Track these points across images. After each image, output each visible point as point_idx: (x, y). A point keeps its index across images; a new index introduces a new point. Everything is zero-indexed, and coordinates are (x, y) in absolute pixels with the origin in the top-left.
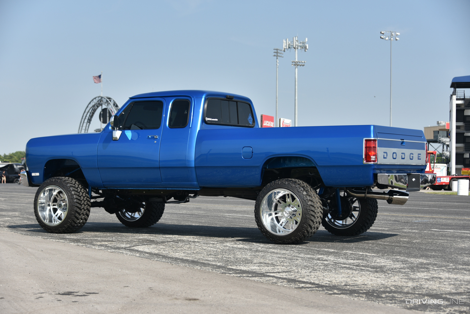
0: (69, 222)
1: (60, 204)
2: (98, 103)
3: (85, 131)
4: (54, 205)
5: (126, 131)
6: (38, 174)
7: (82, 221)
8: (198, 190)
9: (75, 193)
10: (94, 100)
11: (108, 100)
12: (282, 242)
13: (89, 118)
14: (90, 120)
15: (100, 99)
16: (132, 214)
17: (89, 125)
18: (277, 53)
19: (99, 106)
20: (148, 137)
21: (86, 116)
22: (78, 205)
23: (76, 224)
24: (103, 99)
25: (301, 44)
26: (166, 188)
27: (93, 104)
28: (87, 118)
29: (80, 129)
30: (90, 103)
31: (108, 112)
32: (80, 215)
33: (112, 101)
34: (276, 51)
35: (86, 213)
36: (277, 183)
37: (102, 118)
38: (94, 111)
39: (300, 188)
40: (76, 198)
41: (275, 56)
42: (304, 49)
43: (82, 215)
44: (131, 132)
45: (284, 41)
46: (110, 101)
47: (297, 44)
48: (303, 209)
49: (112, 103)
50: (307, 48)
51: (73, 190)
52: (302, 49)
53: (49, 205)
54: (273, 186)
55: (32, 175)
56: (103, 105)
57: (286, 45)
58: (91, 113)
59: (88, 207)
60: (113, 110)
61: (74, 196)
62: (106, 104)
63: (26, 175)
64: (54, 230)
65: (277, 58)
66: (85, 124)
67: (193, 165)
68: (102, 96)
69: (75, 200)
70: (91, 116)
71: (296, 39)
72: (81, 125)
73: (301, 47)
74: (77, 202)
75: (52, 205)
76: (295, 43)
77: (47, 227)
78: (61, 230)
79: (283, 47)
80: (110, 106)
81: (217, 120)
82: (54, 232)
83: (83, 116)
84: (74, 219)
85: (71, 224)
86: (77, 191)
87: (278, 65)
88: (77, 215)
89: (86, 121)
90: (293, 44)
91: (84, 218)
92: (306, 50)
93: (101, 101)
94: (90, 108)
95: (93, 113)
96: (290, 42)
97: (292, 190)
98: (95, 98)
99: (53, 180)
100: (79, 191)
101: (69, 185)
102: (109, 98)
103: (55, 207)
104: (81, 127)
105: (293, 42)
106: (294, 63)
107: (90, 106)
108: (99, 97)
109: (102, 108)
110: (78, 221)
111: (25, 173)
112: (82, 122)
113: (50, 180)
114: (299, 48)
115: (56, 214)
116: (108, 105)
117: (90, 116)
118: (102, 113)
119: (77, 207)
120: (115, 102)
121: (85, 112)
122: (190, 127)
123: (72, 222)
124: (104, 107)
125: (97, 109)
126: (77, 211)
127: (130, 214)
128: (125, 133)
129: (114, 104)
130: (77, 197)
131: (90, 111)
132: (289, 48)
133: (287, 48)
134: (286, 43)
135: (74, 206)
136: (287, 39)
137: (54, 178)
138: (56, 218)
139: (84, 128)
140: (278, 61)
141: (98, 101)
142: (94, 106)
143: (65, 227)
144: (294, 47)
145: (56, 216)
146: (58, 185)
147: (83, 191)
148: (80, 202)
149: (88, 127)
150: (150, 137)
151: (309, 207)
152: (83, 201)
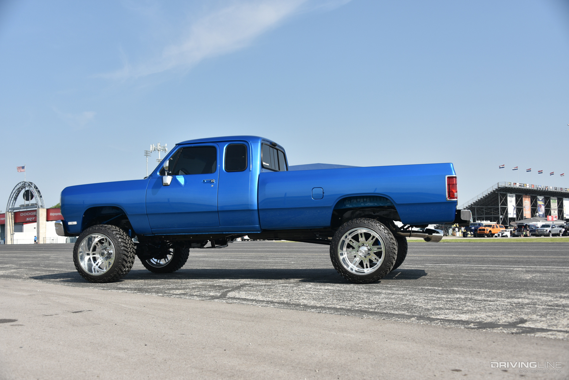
0: (116, 271)
1: (102, 253)
2: (22, 186)
3: (12, 206)
4: (93, 254)
5: (177, 176)
6: (75, 223)
7: (127, 269)
8: (259, 232)
9: (122, 241)
10: (19, 184)
11: (30, 184)
12: (363, 281)
13: (15, 197)
14: (16, 199)
15: (24, 184)
16: (157, 261)
17: (15, 202)
18: (147, 154)
19: (23, 188)
20: (204, 181)
21: (13, 196)
22: (126, 253)
23: (122, 272)
24: (26, 183)
25: (163, 148)
26: (223, 232)
27: (18, 187)
28: (14, 197)
29: (9, 205)
30: (16, 186)
31: (30, 192)
32: (126, 262)
33: (33, 184)
34: (146, 152)
35: (132, 261)
36: (355, 223)
37: (25, 197)
38: (19, 192)
39: (381, 227)
40: (123, 246)
41: (145, 155)
42: (164, 151)
43: (128, 263)
44: (184, 177)
45: (151, 146)
46: (32, 185)
47: (160, 147)
48: (386, 247)
49: (33, 186)
50: (167, 150)
51: (120, 238)
52: (163, 151)
53: (88, 254)
54: (351, 226)
55: (69, 224)
56: (26, 188)
57: (153, 148)
58: (16, 193)
59: (134, 254)
60: (34, 191)
61: (122, 243)
62: (29, 187)
63: (62, 224)
64: (98, 279)
65: (147, 157)
66: (12, 202)
67: (256, 208)
68: (25, 181)
69: (123, 248)
70: (17, 196)
71: (159, 145)
72: (9, 202)
73: (162, 150)
74: (125, 249)
75: (91, 254)
76: (159, 147)
77: (89, 277)
78: (107, 279)
79: (150, 150)
80: (32, 188)
81: (268, 165)
82: (98, 281)
83: (10, 196)
84: (122, 267)
85: (118, 273)
86: (123, 239)
87: (148, 161)
88: (124, 263)
89: (13, 199)
90: (157, 147)
91: (130, 266)
92: (166, 152)
93: (24, 185)
94: (16, 190)
95: (18, 194)
96: (155, 147)
97: (372, 229)
98: (20, 183)
99: (96, 228)
100: (125, 238)
101: (114, 232)
102: (31, 183)
103: (94, 256)
104: (9, 204)
105: (157, 146)
106: (158, 160)
107: (17, 188)
108: (23, 182)
109: (25, 189)
110: (125, 269)
111: (60, 222)
112: (10, 200)
113: (93, 228)
114: (161, 150)
115: (96, 263)
116: (30, 187)
117: (15, 195)
118: (25, 193)
119: (124, 254)
120: (35, 185)
121: (12, 193)
122: (251, 170)
123: (119, 271)
124: (27, 189)
125: (21, 190)
126: (125, 258)
127: (156, 260)
128: (177, 178)
129: (35, 187)
130: (124, 244)
131: (16, 192)
132: (154, 150)
133: (153, 150)
134: (153, 147)
135: (121, 254)
136: (153, 145)
137: (97, 226)
138: (97, 267)
139: (11, 204)
140: (147, 159)
141: (23, 185)
142: (19, 188)
143: (111, 276)
144: (158, 149)
145: (97, 265)
146: (103, 233)
147: (128, 239)
148: (127, 250)
149: (15, 203)
150: (205, 181)
151: (392, 245)
152: (129, 248)
